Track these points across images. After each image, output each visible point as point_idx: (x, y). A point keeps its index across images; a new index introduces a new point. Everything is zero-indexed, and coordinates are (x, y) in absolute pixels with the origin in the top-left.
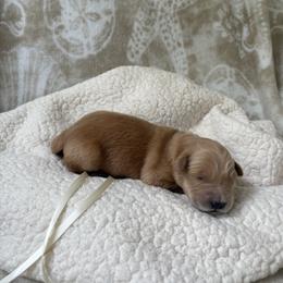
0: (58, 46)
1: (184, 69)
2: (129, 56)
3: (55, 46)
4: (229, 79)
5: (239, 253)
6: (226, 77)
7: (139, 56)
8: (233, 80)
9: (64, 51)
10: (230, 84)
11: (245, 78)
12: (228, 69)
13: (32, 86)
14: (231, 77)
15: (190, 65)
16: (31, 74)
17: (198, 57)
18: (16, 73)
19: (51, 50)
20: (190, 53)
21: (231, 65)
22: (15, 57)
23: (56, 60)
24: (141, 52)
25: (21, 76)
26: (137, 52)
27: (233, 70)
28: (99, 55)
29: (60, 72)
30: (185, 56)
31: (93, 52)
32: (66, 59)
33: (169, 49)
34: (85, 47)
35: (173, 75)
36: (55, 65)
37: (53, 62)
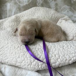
0: (17, 2)
1: (54, 8)
2: (37, 4)
3: (16, 2)
4: (67, 10)
5: (60, 56)
6: (66, 9)
7: (40, 4)
8: (69, 10)
9: (19, 3)
10: (68, 11)
11: (73, 9)
12: (67, 7)
13: (11, 14)
14: (68, 9)
15: (56, 6)
16: (10, 10)
17: (58, 4)
18: (6, 10)
19: (16, 3)
20: (56, 3)
21: (68, 6)
22: (6, 6)
23: (17, 6)
24: (41, 3)
25: (8, 11)
26: (40, 3)
27: (69, 7)
28: (28, 4)
29: (18, 9)
30: (54, 4)
31: (27, 3)
32: (19, 6)
33: (50, 2)
34: (25, 2)
35: (50, 9)
36: (16, 8)
37: (16, 7)
